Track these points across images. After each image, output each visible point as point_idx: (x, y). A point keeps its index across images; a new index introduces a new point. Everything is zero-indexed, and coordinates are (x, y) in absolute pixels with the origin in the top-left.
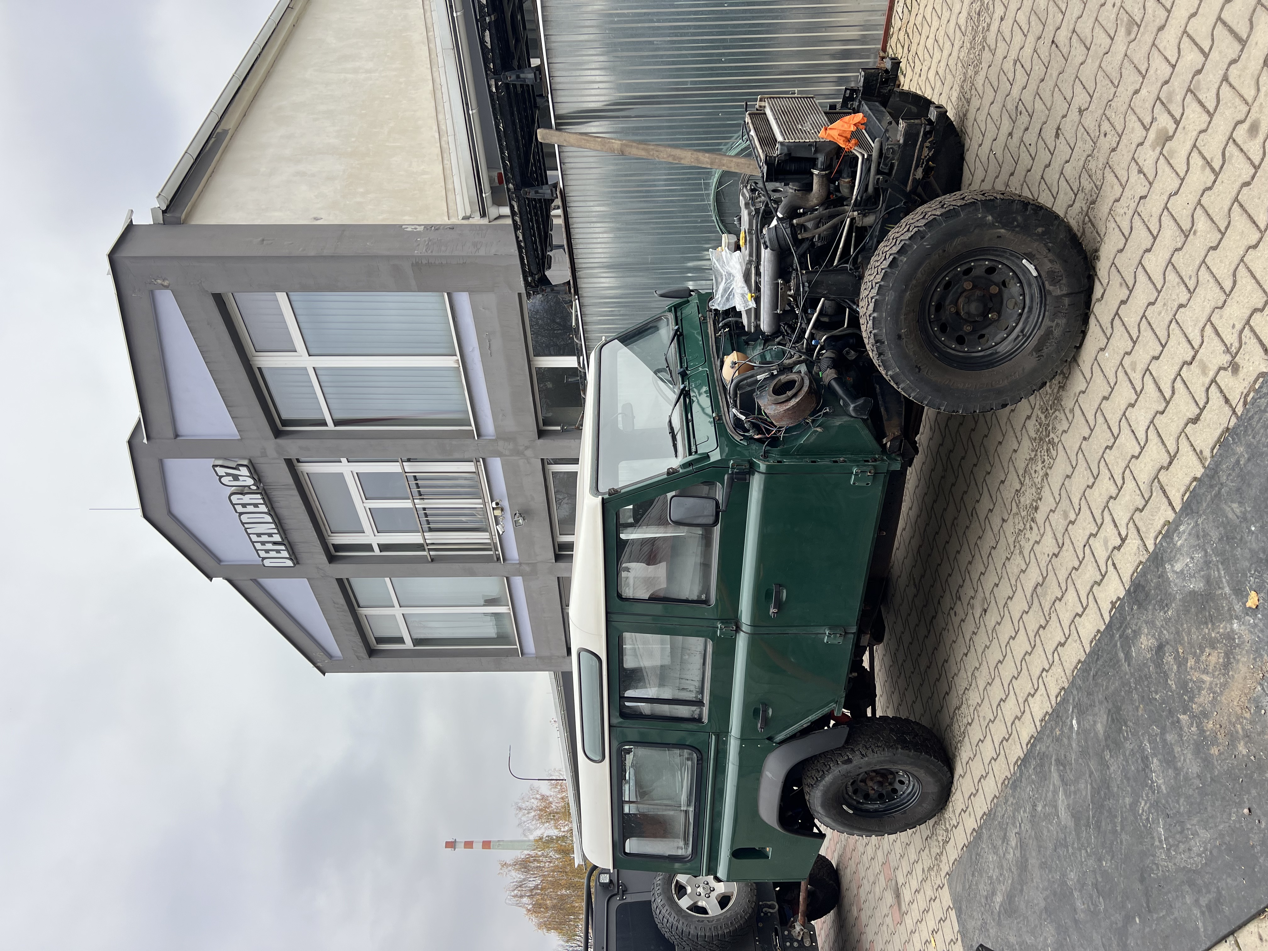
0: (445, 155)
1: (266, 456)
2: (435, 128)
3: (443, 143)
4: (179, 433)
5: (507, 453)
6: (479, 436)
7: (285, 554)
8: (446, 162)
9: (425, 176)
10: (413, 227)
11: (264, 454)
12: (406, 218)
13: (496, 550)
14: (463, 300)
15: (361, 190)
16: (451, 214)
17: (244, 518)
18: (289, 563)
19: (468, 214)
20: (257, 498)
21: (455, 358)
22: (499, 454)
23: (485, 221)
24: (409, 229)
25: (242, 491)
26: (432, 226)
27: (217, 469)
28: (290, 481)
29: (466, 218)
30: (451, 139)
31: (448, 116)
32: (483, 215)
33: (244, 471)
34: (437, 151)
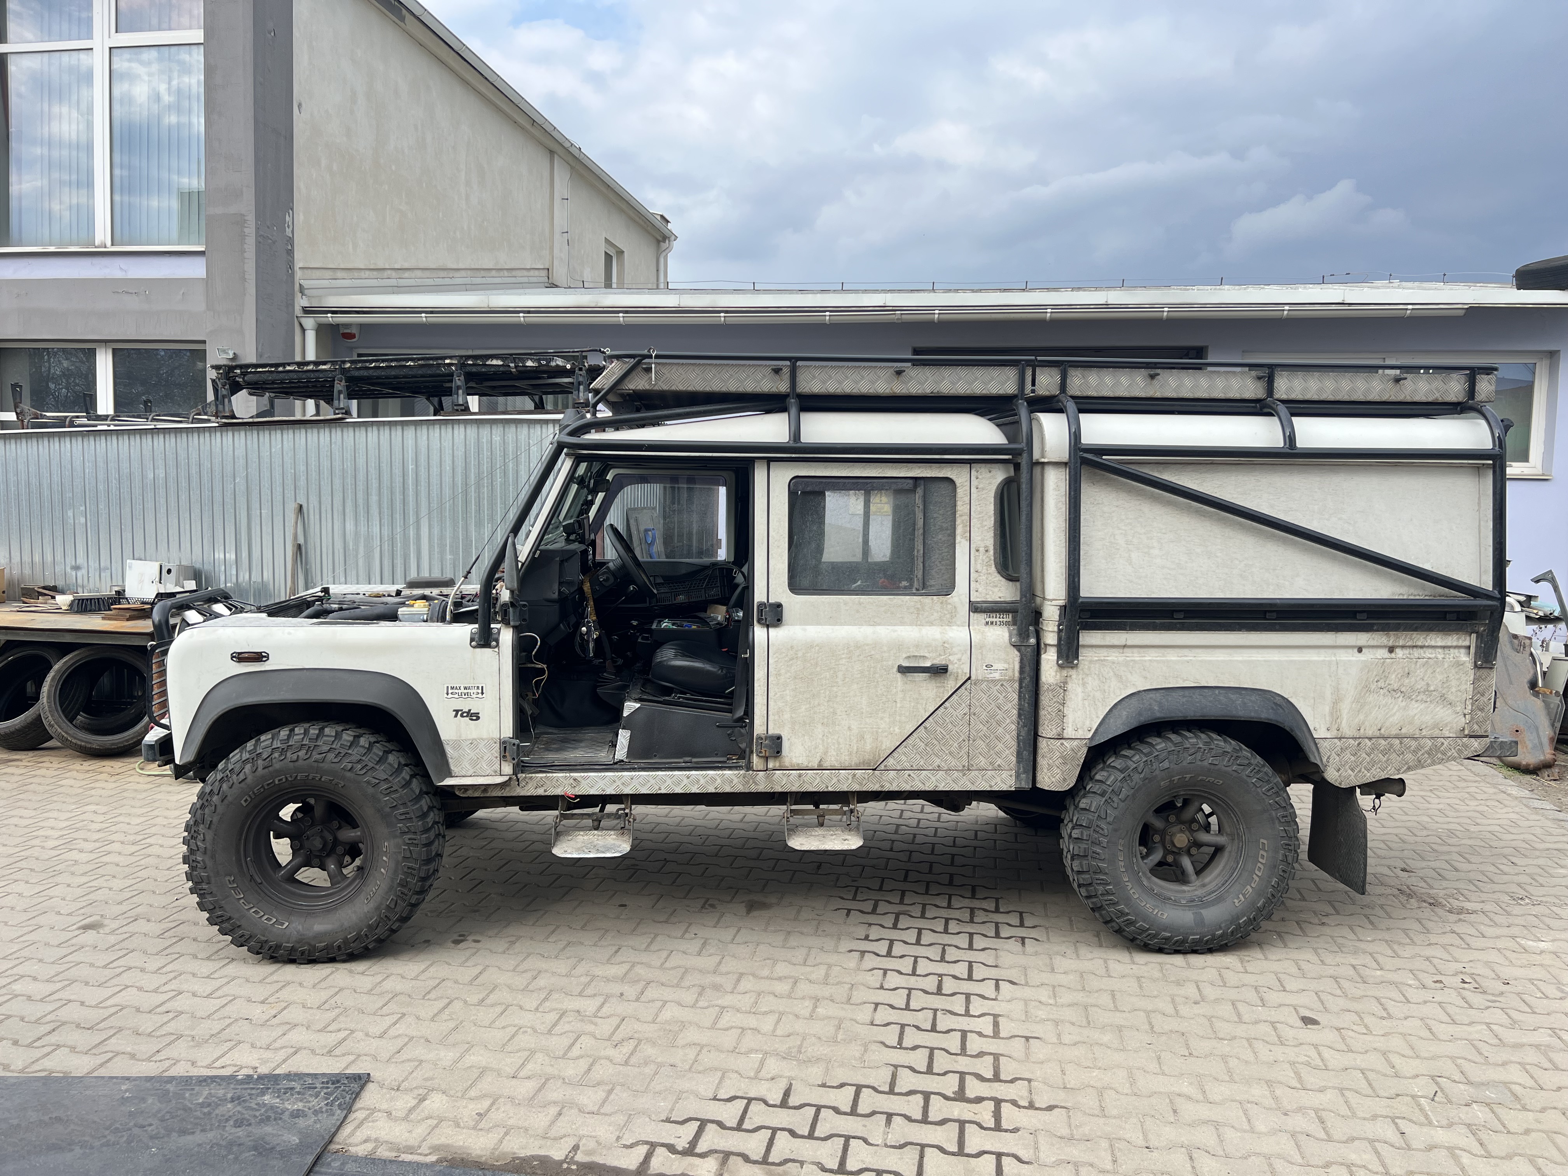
0: (375, 273)
2: (406, 266)
3: (389, 272)
8: (367, 273)
9: (351, 246)
10: (291, 224)
12: (302, 217)
14: (196, 269)
15: (335, 167)
16: (306, 271)
19: (306, 292)
21: (109, 243)
23: (298, 312)
24: (288, 218)
26: (292, 246)
29: (302, 289)
30: (393, 282)
31: (419, 282)
32: (307, 311)
34: (381, 266)
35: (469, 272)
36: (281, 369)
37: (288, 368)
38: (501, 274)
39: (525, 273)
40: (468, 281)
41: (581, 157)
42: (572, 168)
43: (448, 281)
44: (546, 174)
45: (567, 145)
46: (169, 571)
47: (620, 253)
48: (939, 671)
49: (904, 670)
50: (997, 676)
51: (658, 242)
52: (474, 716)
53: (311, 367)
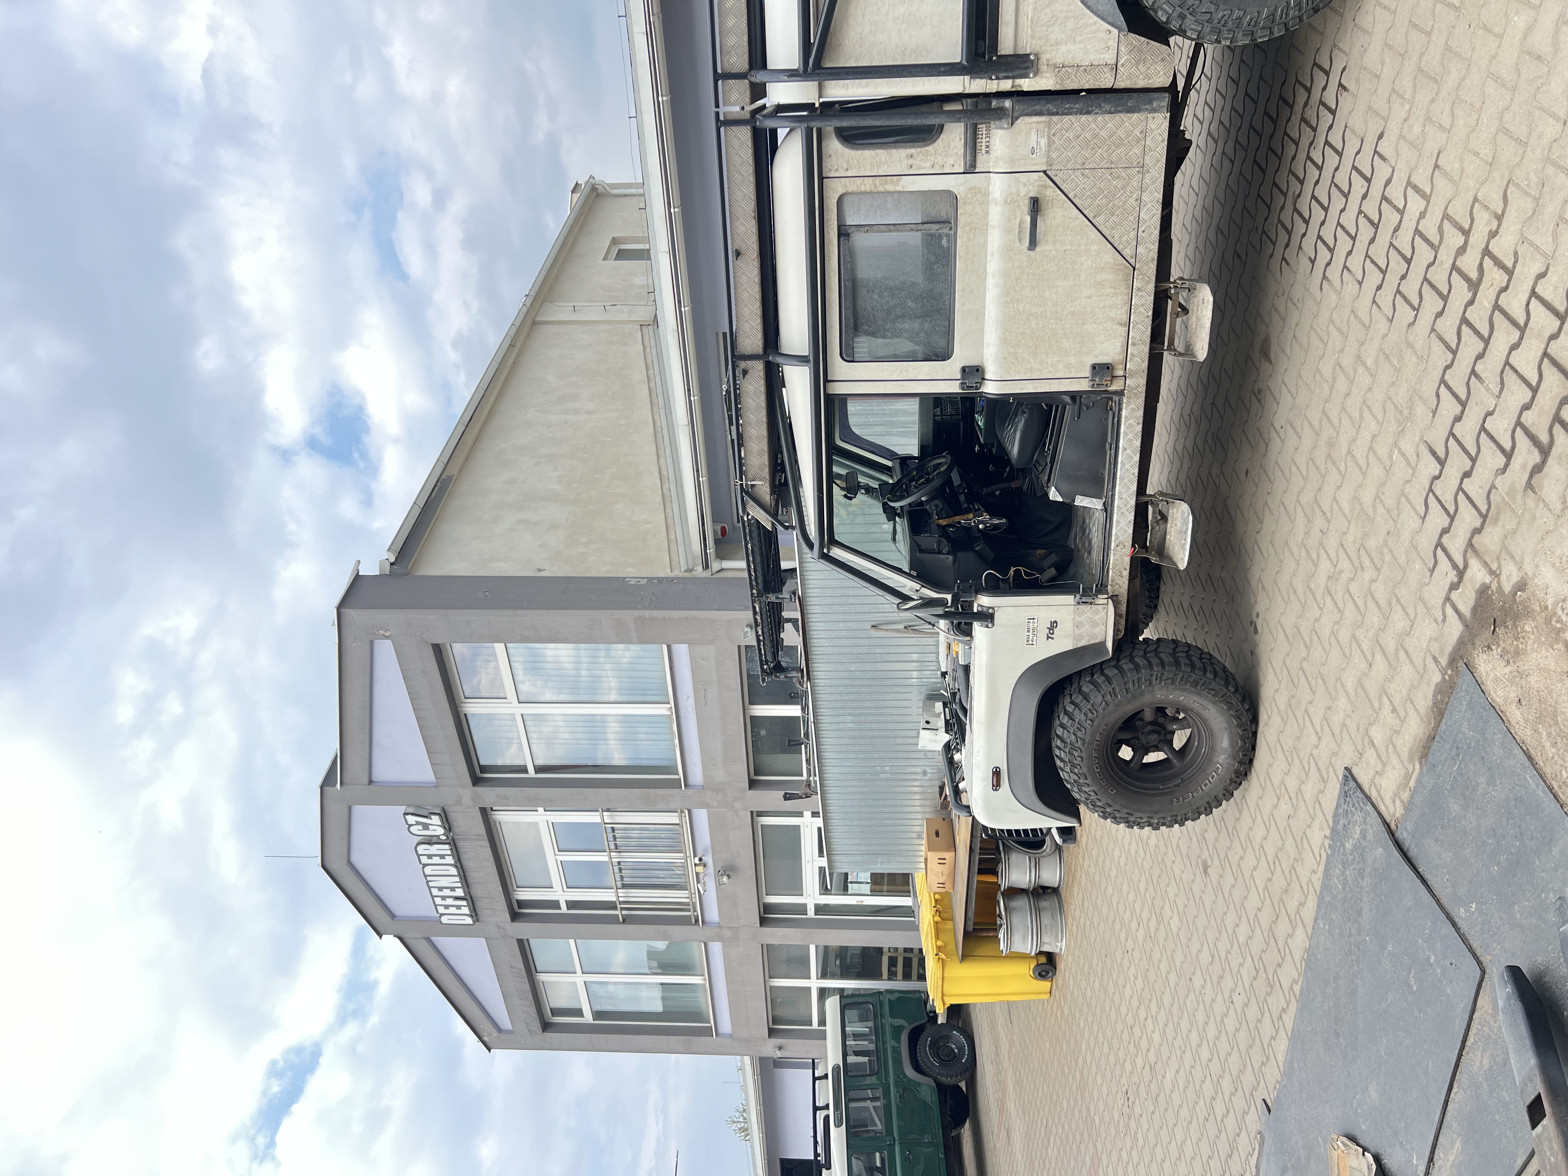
0: (667, 504)
1: (461, 805)
2: (657, 474)
3: (665, 490)
4: (374, 779)
5: (715, 804)
6: (686, 785)
7: (466, 910)
8: (668, 511)
9: (647, 526)
10: (636, 580)
11: (459, 802)
12: (629, 570)
13: (695, 911)
14: (682, 651)
15: (584, 540)
16: (673, 566)
17: (428, 870)
18: (469, 921)
19: (690, 567)
20: (445, 849)
21: (668, 706)
22: (705, 806)
23: (707, 574)
24: (632, 583)
25: (430, 841)
26: (654, 578)
27: (409, 817)
28: (482, 831)
29: (689, 570)
30: (673, 486)
31: (669, 461)
32: (706, 566)
33: (436, 820)
34: (659, 499)
35: (655, 411)
36: (761, 638)
37: (760, 633)
38: (652, 376)
39: (648, 350)
40: (662, 411)
41: (533, 293)
42: (544, 301)
43: (665, 432)
44: (554, 329)
45: (525, 310)
46: (928, 722)
47: (615, 241)
48: (1035, 206)
49: (1033, 243)
50: (1044, 142)
51: (598, 195)
52: (1053, 625)
53: (758, 618)
